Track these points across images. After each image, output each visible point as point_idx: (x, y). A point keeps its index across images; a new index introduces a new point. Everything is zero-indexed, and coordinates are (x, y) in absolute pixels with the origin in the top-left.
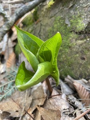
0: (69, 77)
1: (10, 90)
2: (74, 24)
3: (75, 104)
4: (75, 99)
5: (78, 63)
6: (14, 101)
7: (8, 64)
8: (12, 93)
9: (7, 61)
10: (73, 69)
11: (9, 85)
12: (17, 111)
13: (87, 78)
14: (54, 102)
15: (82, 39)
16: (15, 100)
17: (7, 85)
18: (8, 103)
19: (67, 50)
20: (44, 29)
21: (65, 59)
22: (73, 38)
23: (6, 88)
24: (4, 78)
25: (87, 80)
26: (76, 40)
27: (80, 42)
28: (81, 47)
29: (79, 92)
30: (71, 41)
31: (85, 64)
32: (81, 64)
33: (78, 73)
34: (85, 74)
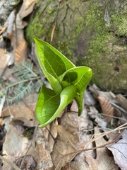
0: (94, 86)
1: (22, 92)
2: (116, 23)
3: (96, 120)
4: (97, 112)
5: (109, 74)
6: (27, 106)
7: (16, 54)
8: (25, 97)
9: (15, 50)
10: (101, 78)
11: (20, 86)
12: (31, 120)
13: (116, 91)
14: (72, 118)
15: (122, 45)
16: (29, 105)
17: (18, 85)
18: (19, 107)
19: (99, 55)
20: (71, 17)
21: (94, 64)
22: (110, 42)
23: (16, 89)
24: (13, 74)
25: (115, 94)
26: (113, 45)
27: (118, 48)
28: (118, 55)
29: (103, 107)
30: (106, 45)
31: (118, 76)
32: (113, 75)
33: (107, 84)
34: (115, 87)
